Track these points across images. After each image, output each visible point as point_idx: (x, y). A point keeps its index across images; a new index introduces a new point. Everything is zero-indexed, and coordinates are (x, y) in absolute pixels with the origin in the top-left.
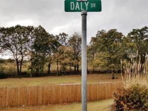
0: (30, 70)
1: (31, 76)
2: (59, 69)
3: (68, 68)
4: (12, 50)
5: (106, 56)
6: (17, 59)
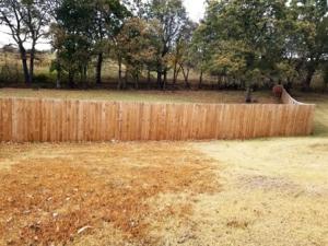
0: (55, 72)
1: (58, 86)
2: (123, 75)
3: (144, 74)
5: (243, 49)
6: (20, 43)
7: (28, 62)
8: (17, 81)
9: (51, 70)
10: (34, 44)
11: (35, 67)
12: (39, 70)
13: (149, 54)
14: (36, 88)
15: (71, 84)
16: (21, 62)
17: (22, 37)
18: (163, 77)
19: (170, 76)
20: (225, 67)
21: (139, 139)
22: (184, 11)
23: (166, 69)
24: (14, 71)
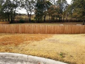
0: (35, 19)
1: (36, 22)
3: (55, 18)
4: (25, 8)
6: (28, 13)
7: (30, 17)
8: (28, 22)
9: (34, 19)
10: (31, 13)
11: (31, 18)
12: (32, 19)
13: (56, 14)
14: (31, 23)
15: (39, 22)
16: (28, 17)
17: (29, 12)
18: (60, 19)
19: (62, 19)
20: (76, 16)
21: (45, 33)
22: (66, 2)
23: (61, 17)
24: (27, 20)
